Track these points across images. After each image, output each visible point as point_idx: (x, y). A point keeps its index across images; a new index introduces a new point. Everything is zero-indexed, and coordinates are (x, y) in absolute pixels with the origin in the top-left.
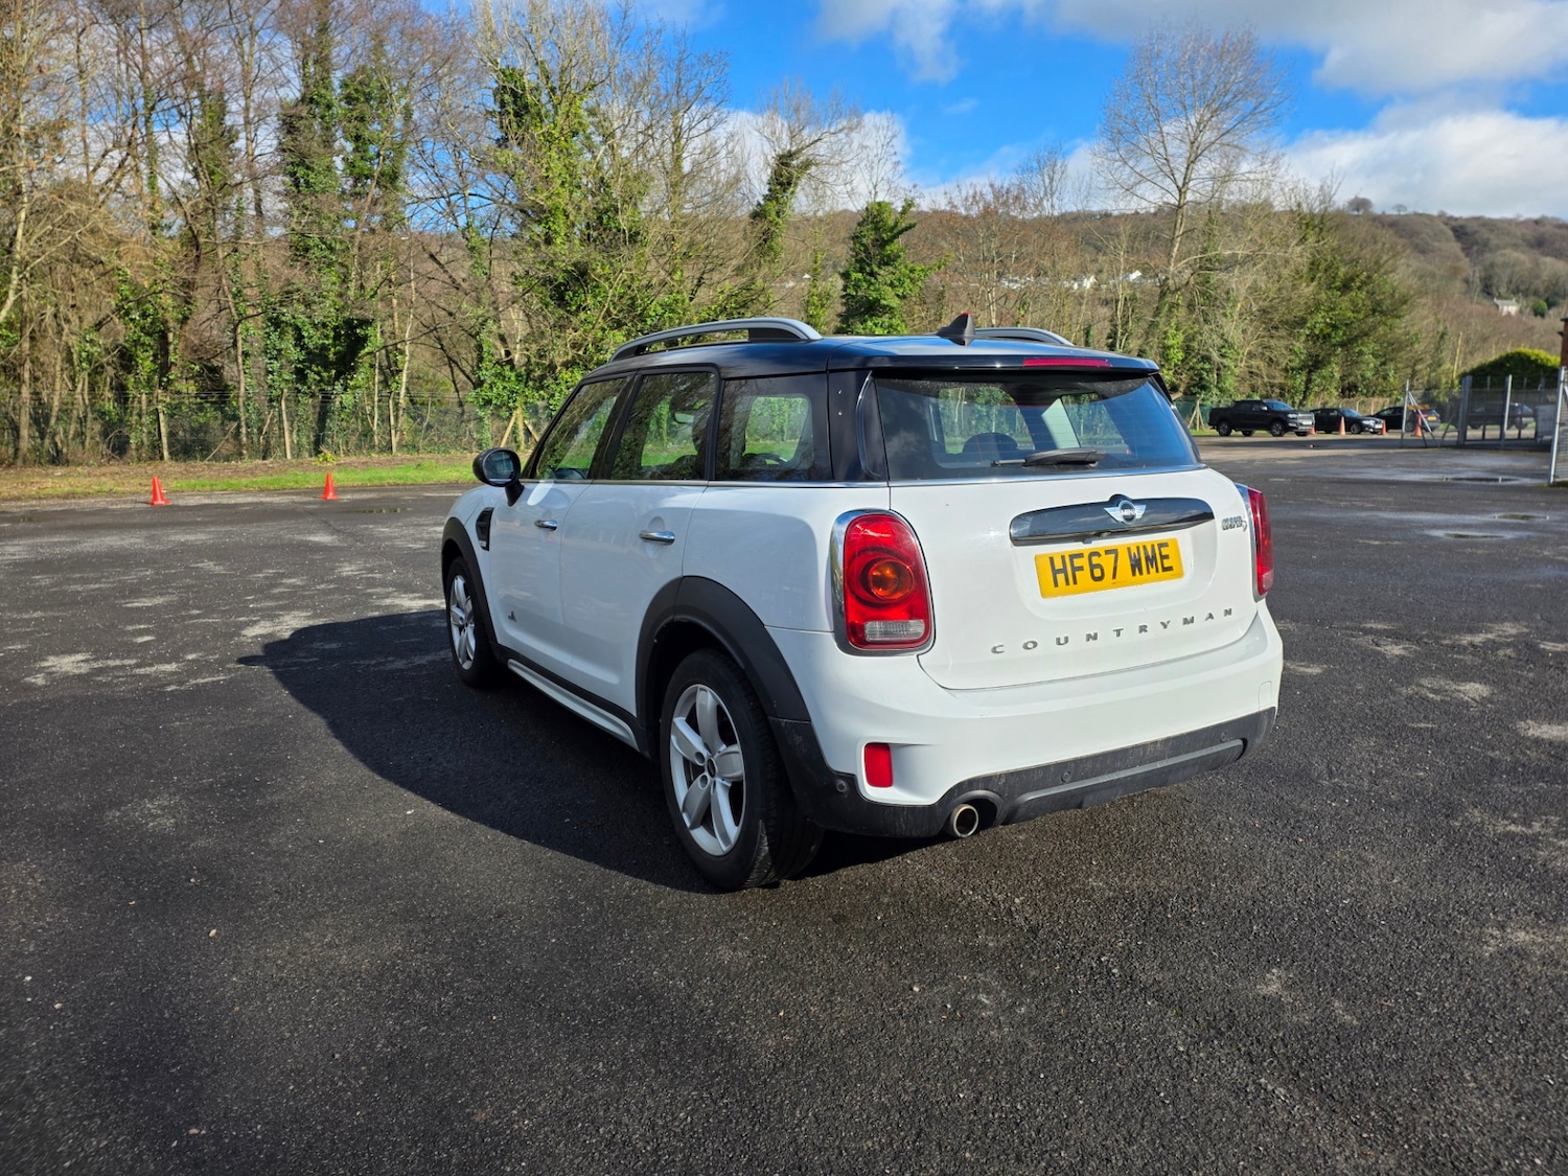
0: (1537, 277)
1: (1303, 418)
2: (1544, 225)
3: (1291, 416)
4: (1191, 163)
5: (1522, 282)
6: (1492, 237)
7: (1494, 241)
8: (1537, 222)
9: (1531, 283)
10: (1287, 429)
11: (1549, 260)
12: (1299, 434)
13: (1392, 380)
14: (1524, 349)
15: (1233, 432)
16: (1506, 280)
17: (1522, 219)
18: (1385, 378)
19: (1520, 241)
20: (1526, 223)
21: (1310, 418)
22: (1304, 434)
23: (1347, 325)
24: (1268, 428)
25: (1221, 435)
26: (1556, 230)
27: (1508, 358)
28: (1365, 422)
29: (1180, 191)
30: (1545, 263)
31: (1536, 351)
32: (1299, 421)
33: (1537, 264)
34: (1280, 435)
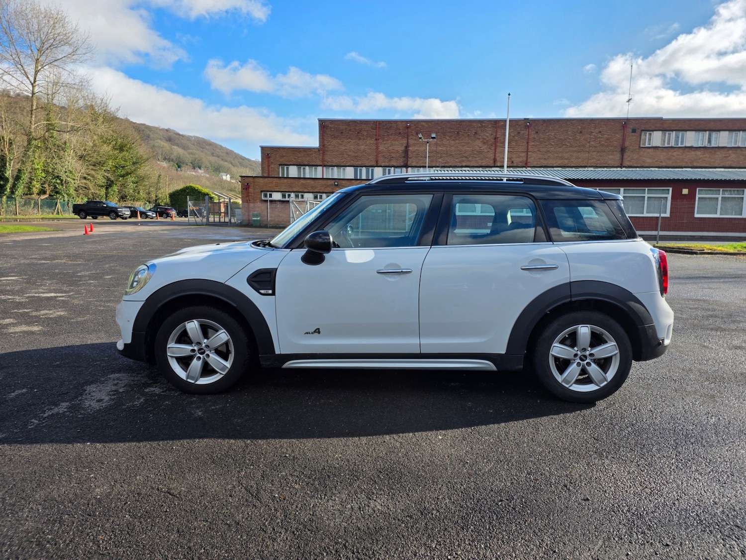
0: (172, 154)
1: (125, 211)
2: (170, 132)
3: (119, 210)
4: (36, 72)
5: (167, 155)
6: (151, 134)
7: (152, 136)
8: (167, 130)
9: (170, 156)
10: (118, 216)
11: (175, 147)
12: (123, 218)
13: (141, 194)
14: (192, 185)
15: (88, 217)
16: (160, 153)
17: (161, 128)
18: (139, 193)
19: (162, 137)
20: (163, 130)
21: (128, 211)
22: (126, 218)
23: (122, 167)
24: (108, 215)
25: (81, 218)
26: (175, 135)
27: (187, 188)
28: (148, 214)
29: (32, 84)
30: (174, 149)
31: (197, 186)
32: (123, 212)
33: (171, 149)
34: (115, 219)
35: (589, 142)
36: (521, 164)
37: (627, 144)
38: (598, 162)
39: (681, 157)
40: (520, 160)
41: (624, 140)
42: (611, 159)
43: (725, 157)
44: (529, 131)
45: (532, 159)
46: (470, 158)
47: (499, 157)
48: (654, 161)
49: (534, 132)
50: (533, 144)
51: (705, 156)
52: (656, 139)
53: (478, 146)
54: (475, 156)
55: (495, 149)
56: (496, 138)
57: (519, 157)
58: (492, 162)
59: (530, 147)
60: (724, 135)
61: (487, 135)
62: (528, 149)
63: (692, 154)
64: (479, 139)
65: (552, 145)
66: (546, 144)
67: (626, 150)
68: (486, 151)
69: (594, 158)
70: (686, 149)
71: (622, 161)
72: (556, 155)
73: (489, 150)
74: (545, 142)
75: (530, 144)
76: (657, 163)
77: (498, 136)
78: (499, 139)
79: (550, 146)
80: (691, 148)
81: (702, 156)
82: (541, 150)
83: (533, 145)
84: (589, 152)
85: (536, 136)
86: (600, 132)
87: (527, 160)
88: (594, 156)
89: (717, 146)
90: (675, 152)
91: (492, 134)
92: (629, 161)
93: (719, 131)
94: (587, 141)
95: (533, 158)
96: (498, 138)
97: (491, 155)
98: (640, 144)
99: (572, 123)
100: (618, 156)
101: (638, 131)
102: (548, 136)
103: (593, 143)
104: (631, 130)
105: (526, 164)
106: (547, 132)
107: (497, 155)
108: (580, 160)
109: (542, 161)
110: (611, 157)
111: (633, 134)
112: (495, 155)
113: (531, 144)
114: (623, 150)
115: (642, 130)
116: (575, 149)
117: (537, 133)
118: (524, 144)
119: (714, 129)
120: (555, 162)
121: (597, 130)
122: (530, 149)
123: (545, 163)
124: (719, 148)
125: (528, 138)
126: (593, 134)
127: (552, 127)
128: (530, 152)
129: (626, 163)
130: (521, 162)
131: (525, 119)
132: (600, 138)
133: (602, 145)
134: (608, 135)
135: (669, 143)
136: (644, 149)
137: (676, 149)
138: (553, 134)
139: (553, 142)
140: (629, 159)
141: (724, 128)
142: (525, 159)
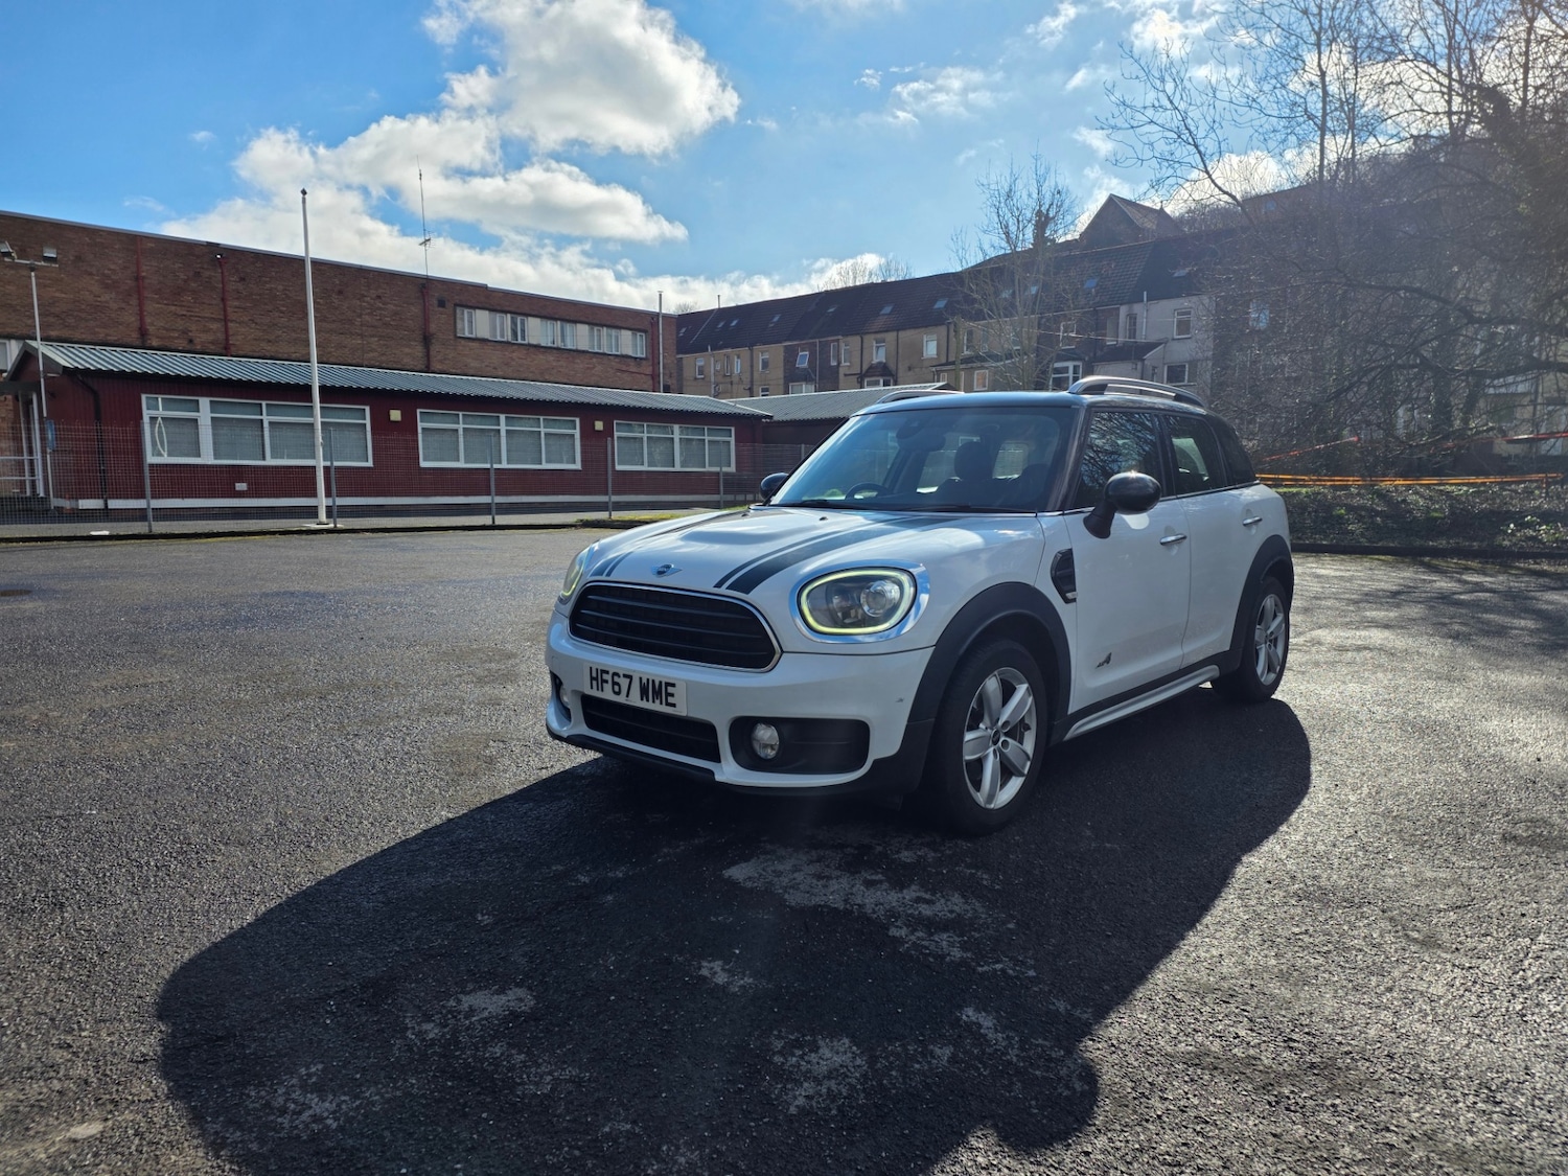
35: (360, 316)
36: (213, 347)
37: (433, 327)
38: (383, 358)
39: (524, 361)
40: (211, 337)
41: (426, 321)
42: (407, 354)
43: (588, 368)
44: (222, 273)
45: (239, 337)
46: (71, 321)
47: (152, 324)
48: (483, 365)
49: (235, 278)
50: (236, 303)
51: (560, 363)
52: (481, 324)
53: (91, 292)
54: (83, 315)
55: (141, 305)
56: (138, 278)
57: (207, 331)
58: (135, 335)
59: (229, 310)
60: (583, 329)
61: (112, 267)
62: (225, 316)
63: (541, 357)
64: (91, 274)
65: (282, 312)
66: (269, 308)
67: (434, 341)
68: (114, 306)
69: (373, 350)
70: (532, 349)
71: (428, 360)
72: (294, 335)
73: (123, 305)
74: (266, 304)
75: (229, 303)
76: (489, 369)
77: (144, 274)
78: (147, 281)
79: (277, 314)
80: (537, 347)
81: (554, 364)
82: (258, 321)
83: (236, 307)
84: (362, 336)
85: (240, 286)
86: (379, 297)
87: (227, 339)
88: (374, 346)
89: (574, 348)
90: (513, 352)
91: (125, 268)
92: (441, 361)
93: (575, 322)
94: (355, 312)
95: (241, 334)
96: (144, 277)
97: (133, 319)
98: (455, 331)
99: (320, 270)
100: (419, 350)
101: (449, 306)
102: (271, 289)
103: (367, 318)
104: (436, 302)
105: (226, 349)
106: (266, 282)
107: (148, 320)
108: (347, 350)
109: (263, 344)
110: (407, 350)
111: (441, 309)
112: (142, 319)
113: (232, 303)
114: (427, 340)
115: (456, 305)
116: (333, 326)
117: (242, 279)
118: (214, 302)
119: (568, 318)
120: (293, 350)
121: (373, 293)
122: (232, 316)
123: (270, 349)
124: (577, 351)
125: (223, 288)
126: (366, 299)
127: (277, 272)
128: (232, 321)
129: (437, 366)
130: (212, 343)
131: (210, 244)
132: (380, 309)
133: (387, 325)
134: (395, 305)
135: (502, 336)
136: (463, 342)
137: (516, 347)
138: (280, 287)
139: (283, 306)
140: (439, 357)
141: (582, 319)
142: (221, 336)
